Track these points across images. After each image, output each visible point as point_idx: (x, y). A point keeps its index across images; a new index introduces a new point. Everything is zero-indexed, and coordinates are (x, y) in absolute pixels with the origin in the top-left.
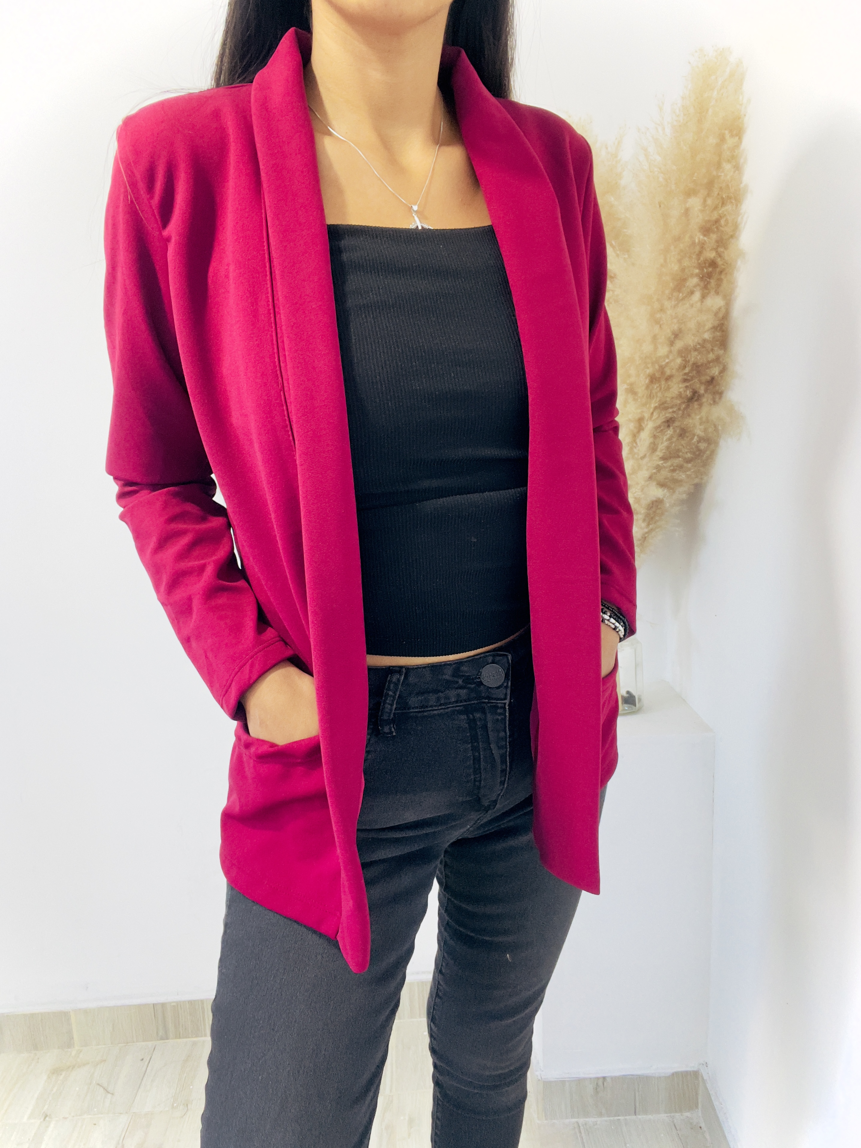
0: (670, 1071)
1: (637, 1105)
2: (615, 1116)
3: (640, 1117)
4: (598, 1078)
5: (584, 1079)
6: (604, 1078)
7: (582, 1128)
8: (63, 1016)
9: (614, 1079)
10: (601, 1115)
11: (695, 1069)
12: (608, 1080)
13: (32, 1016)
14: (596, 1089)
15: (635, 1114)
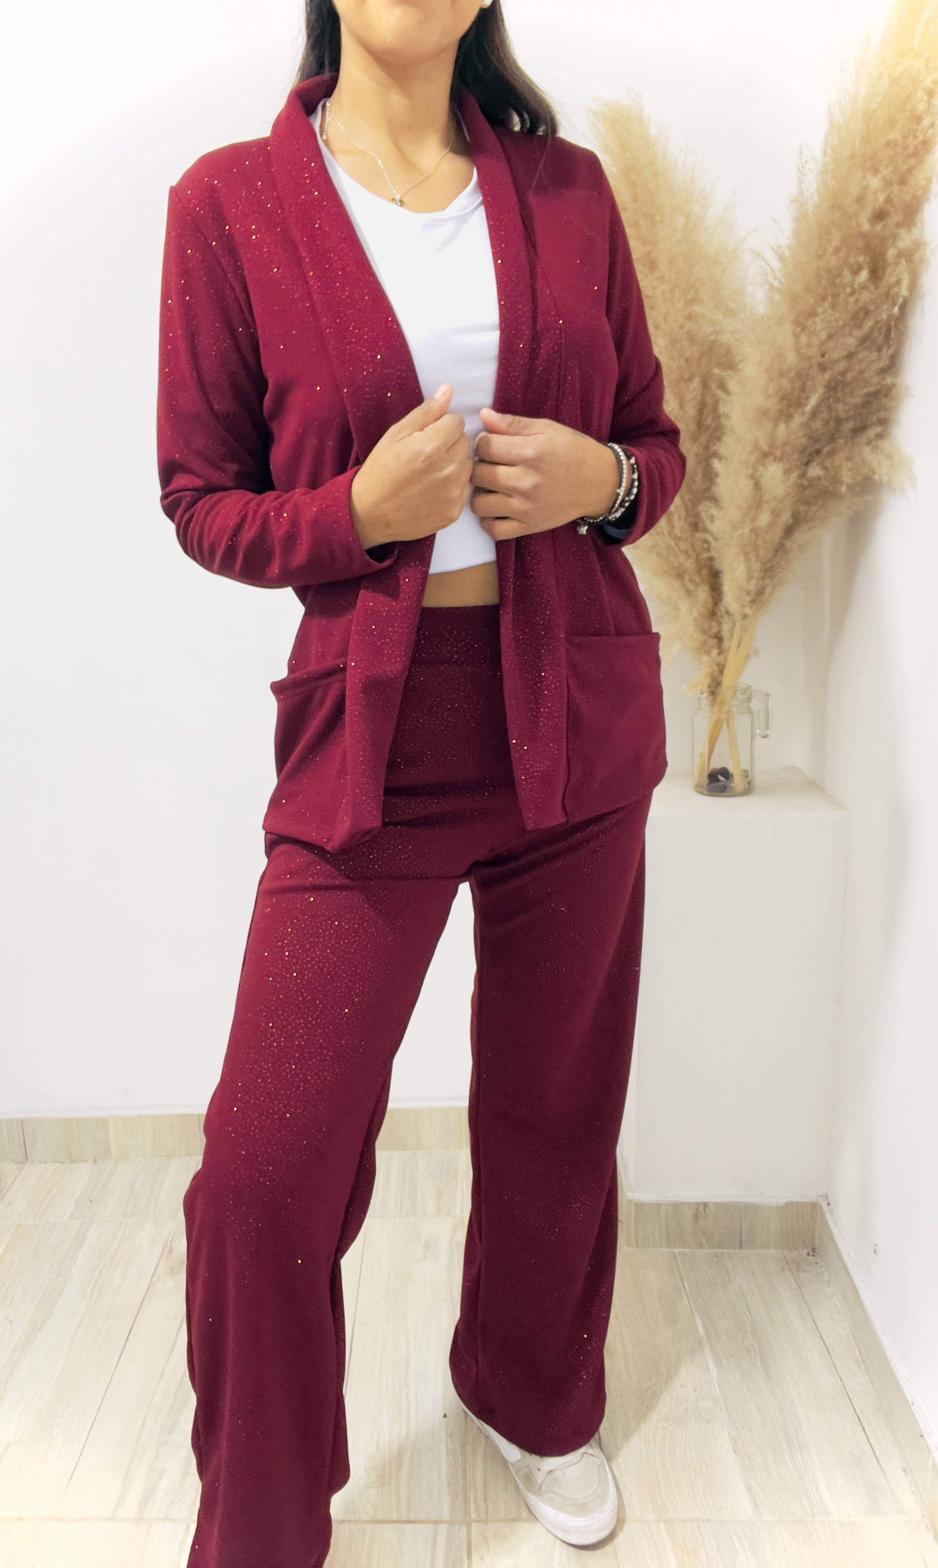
0: (782, 1201)
1: (743, 1238)
2: (718, 1248)
3: (746, 1251)
4: (698, 1204)
5: (683, 1204)
6: (706, 1204)
7: (678, 1257)
8: (102, 1123)
9: (720, 1206)
10: (700, 1246)
11: (813, 1200)
12: (711, 1207)
13: (67, 1122)
14: (696, 1217)
15: (741, 1247)
